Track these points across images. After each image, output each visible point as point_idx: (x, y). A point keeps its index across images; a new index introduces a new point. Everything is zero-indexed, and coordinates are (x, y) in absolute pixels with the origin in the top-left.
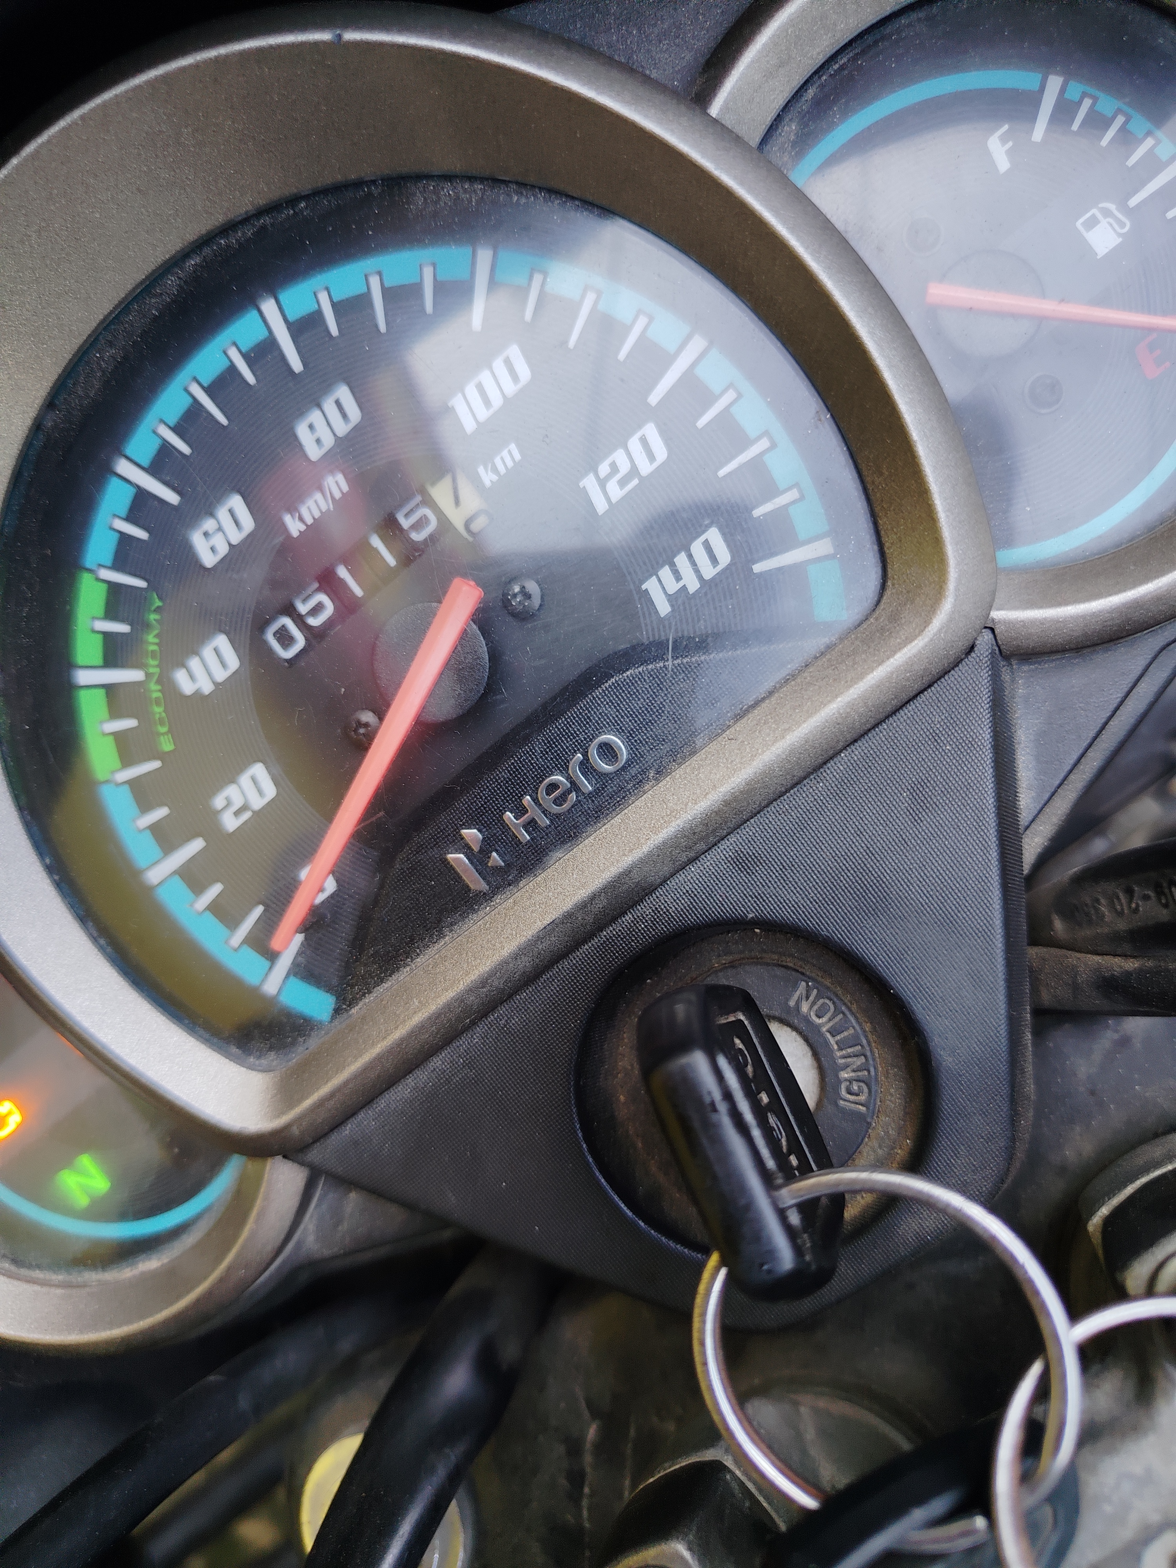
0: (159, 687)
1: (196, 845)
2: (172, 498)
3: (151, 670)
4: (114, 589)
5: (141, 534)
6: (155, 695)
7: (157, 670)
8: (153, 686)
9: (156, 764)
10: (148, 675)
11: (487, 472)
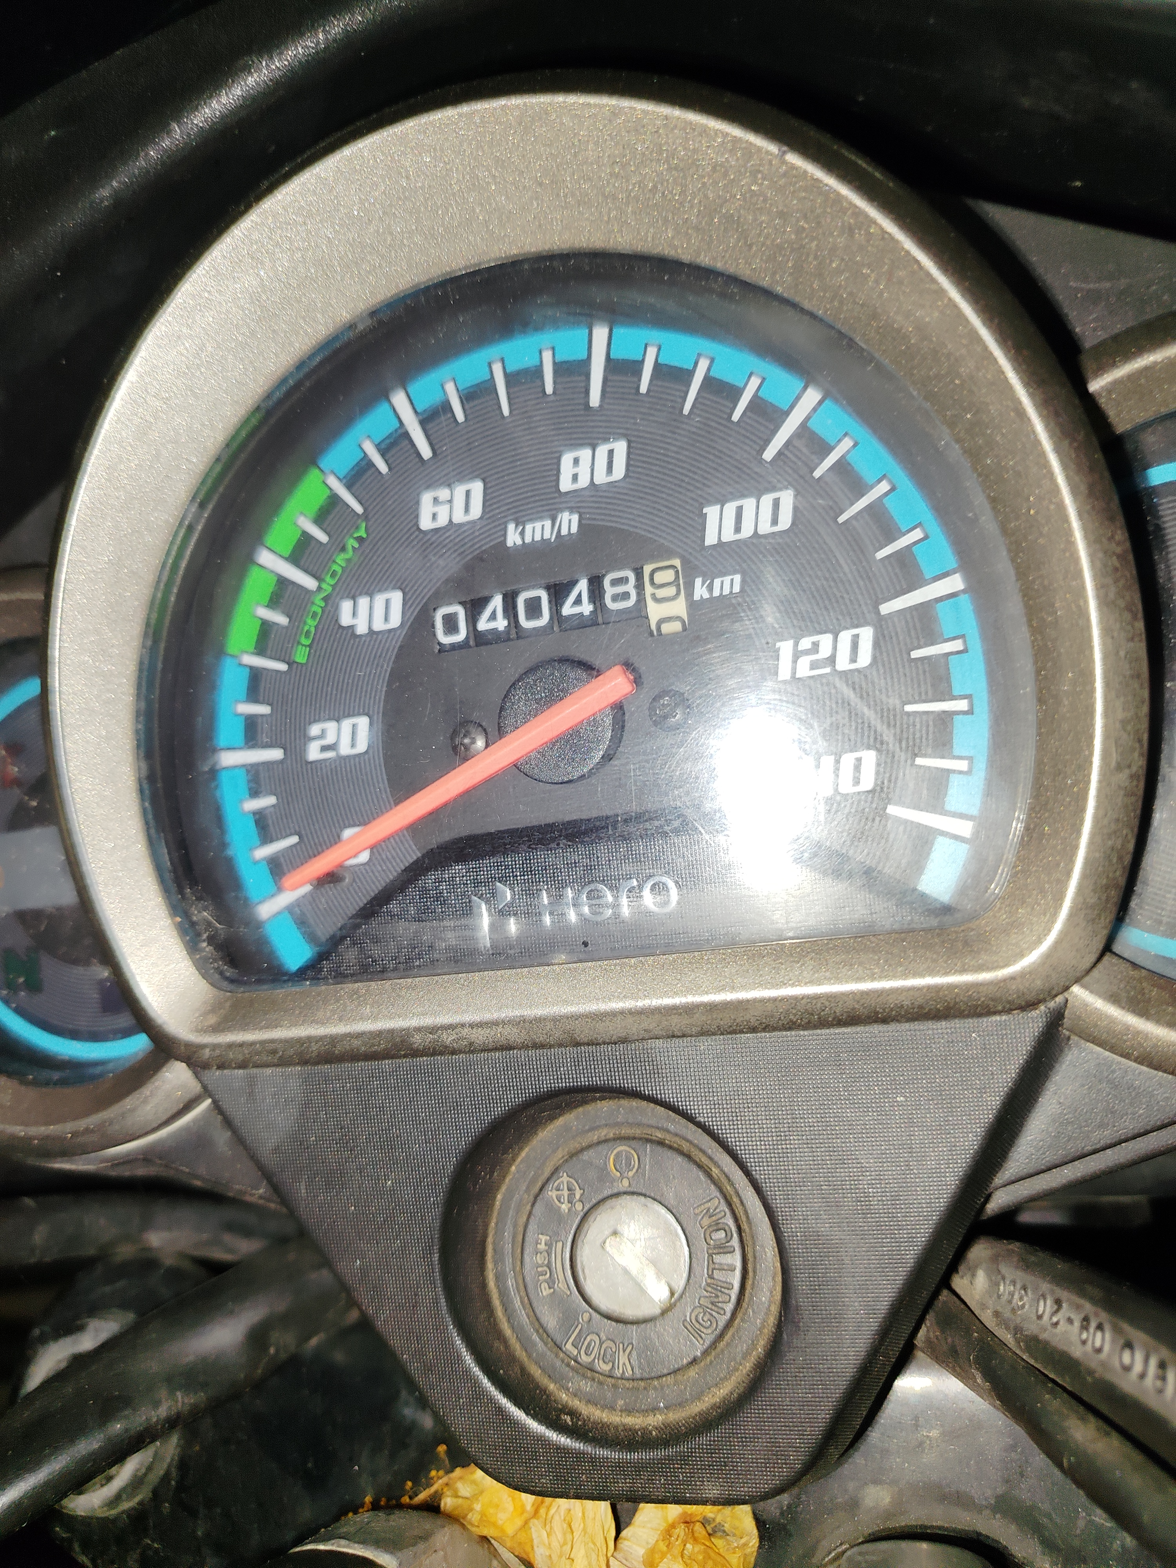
0: (323, 604)
1: (275, 754)
2: (425, 450)
3: (324, 586)
4: (334, 500)
5: (383, 467)
6: (316, 609)
7: (329, 589)
8: (318, 600)
9: (282, 667)
10: (319, 588)
11: (703, 585)
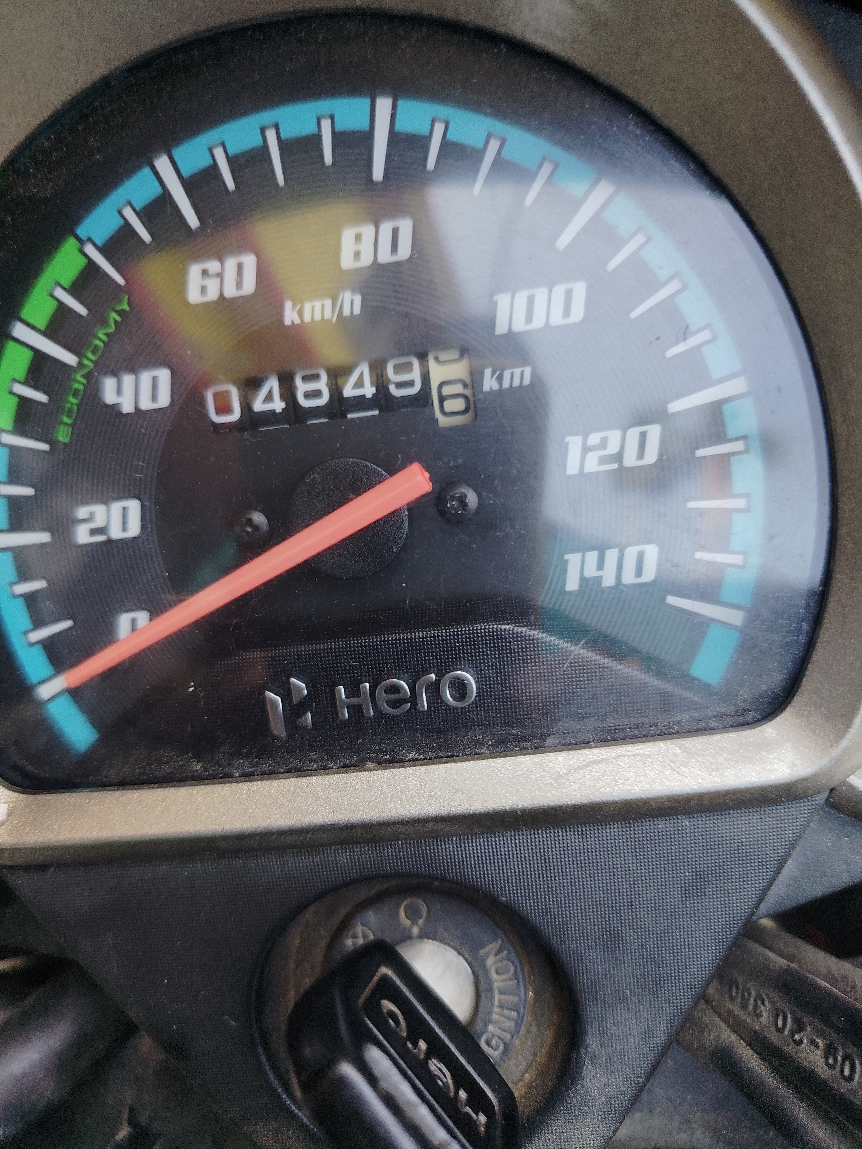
0: (84, 381)
1: (43, 537)
2: (192, 220)
3: (86, 362)
4: (92, 269)
5: (144, 234)
6: (77, 386)
7: (91, 365)
8: (79, 377)
9: (44, 447)
10: (80, 365)
11: (492, 378)
